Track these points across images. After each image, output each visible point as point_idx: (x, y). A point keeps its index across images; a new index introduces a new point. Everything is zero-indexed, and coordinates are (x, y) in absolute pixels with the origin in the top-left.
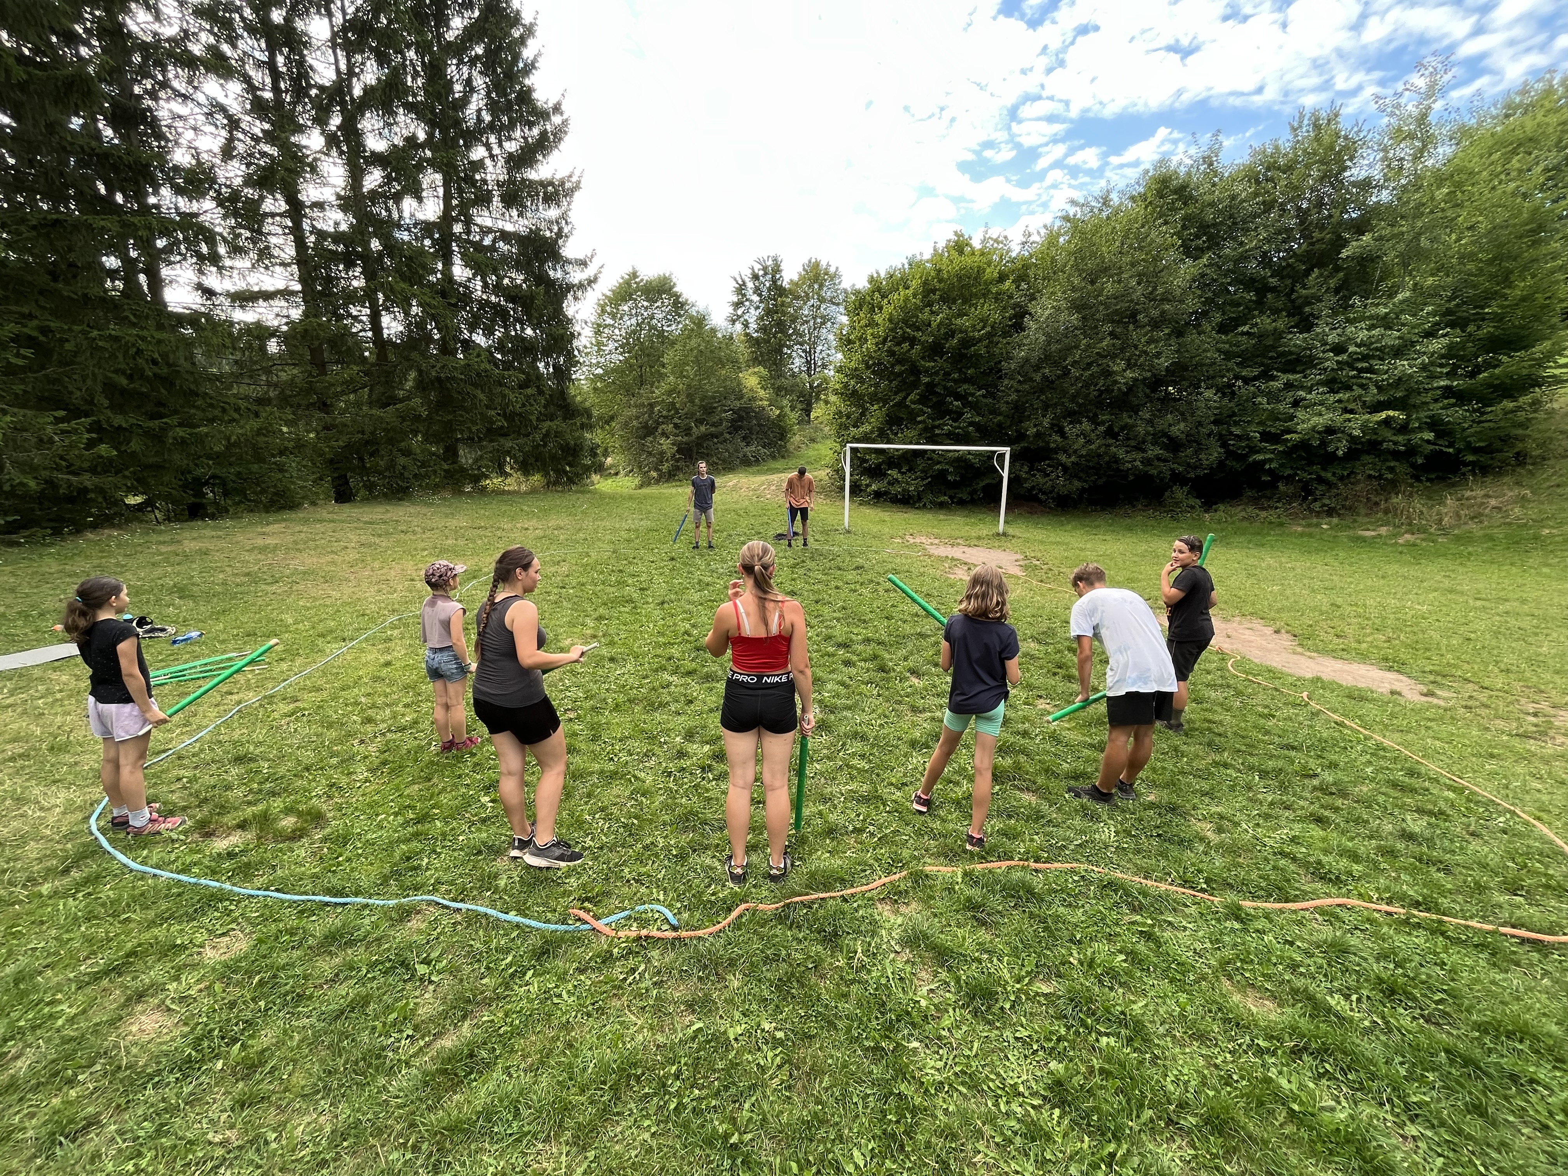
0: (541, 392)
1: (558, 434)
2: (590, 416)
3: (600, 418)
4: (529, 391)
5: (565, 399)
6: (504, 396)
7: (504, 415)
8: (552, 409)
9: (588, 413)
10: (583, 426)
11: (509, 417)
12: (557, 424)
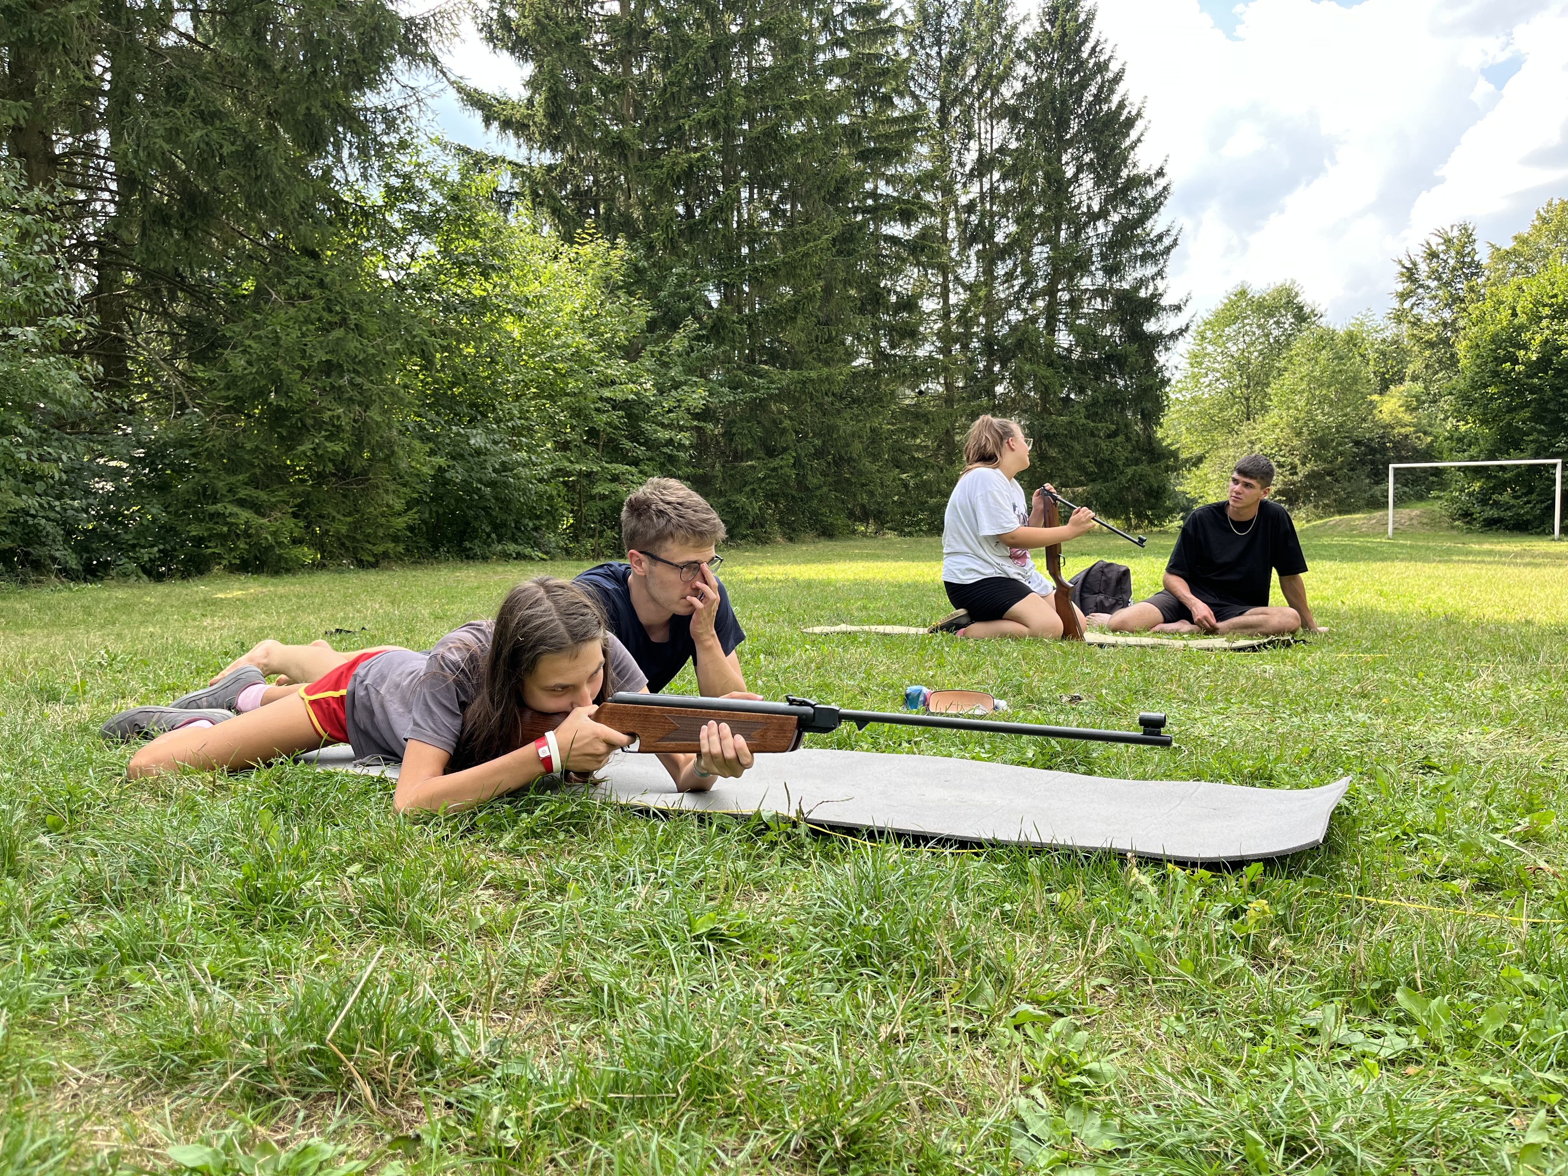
0: (1128, 439)
1: (1142, 477)
2: (1176, 458)
3: (1187, 461)
4: (1119, 439)
5: (1150, 444)
6: (1096, 445)
7: (1095, 462)
8: (1137, 454)
9: (1174, 454)
10: (1167, 469)
11: (1099, 464)
12: (1144, 468)
